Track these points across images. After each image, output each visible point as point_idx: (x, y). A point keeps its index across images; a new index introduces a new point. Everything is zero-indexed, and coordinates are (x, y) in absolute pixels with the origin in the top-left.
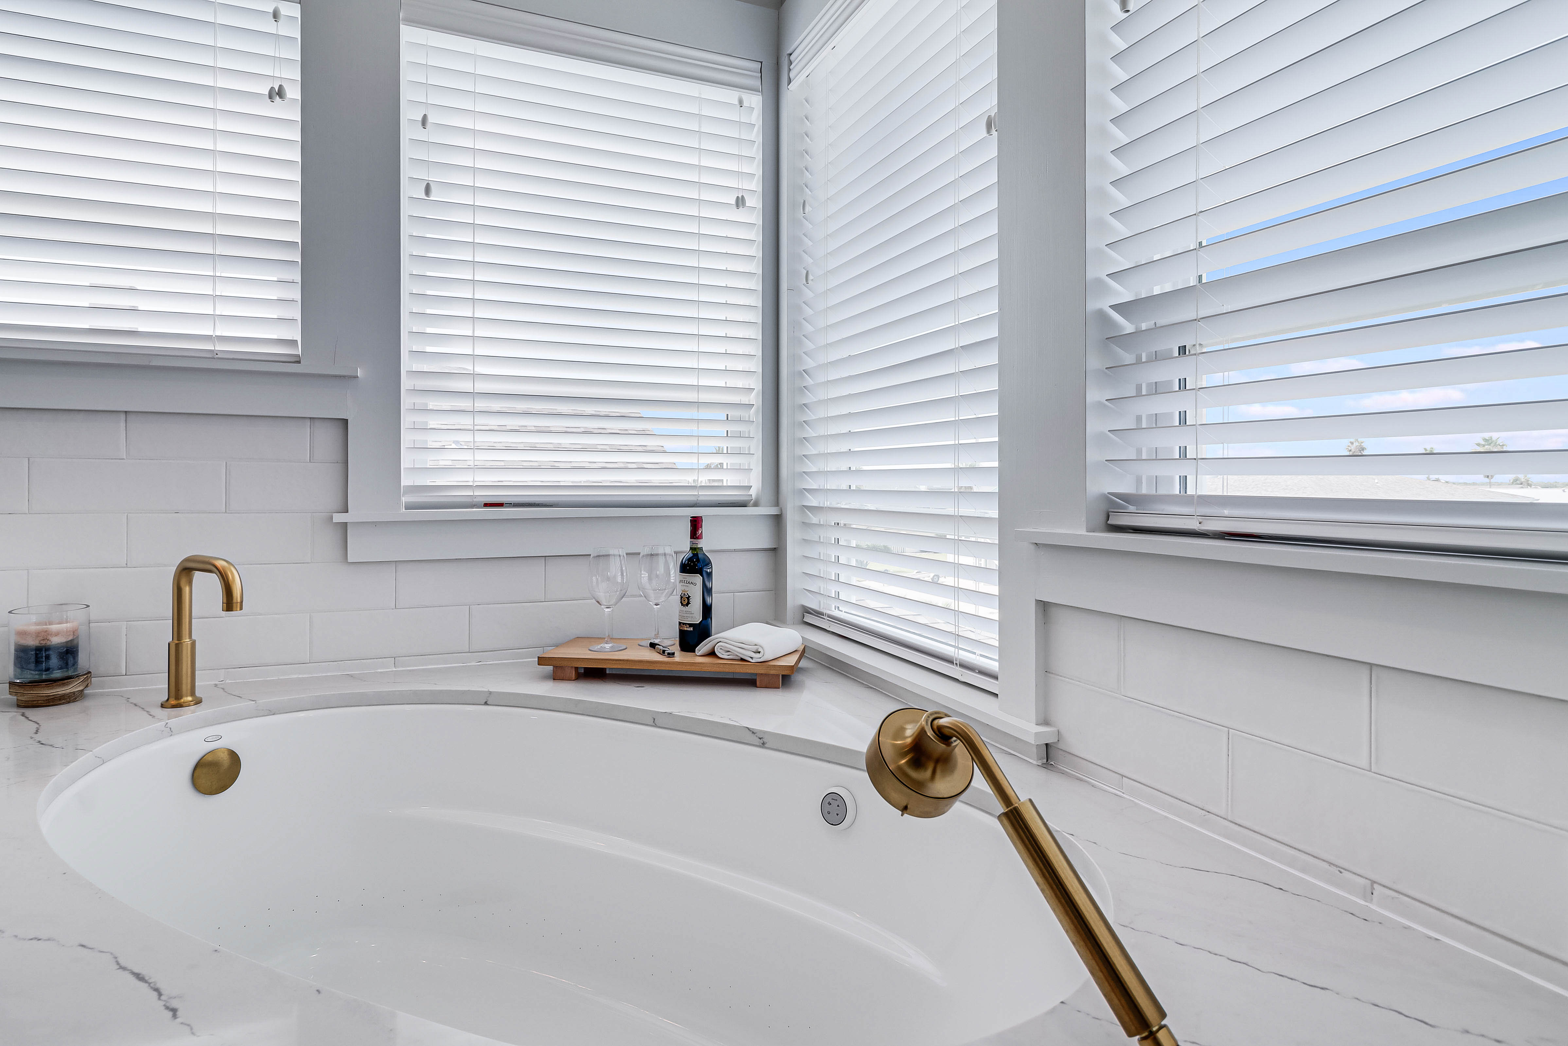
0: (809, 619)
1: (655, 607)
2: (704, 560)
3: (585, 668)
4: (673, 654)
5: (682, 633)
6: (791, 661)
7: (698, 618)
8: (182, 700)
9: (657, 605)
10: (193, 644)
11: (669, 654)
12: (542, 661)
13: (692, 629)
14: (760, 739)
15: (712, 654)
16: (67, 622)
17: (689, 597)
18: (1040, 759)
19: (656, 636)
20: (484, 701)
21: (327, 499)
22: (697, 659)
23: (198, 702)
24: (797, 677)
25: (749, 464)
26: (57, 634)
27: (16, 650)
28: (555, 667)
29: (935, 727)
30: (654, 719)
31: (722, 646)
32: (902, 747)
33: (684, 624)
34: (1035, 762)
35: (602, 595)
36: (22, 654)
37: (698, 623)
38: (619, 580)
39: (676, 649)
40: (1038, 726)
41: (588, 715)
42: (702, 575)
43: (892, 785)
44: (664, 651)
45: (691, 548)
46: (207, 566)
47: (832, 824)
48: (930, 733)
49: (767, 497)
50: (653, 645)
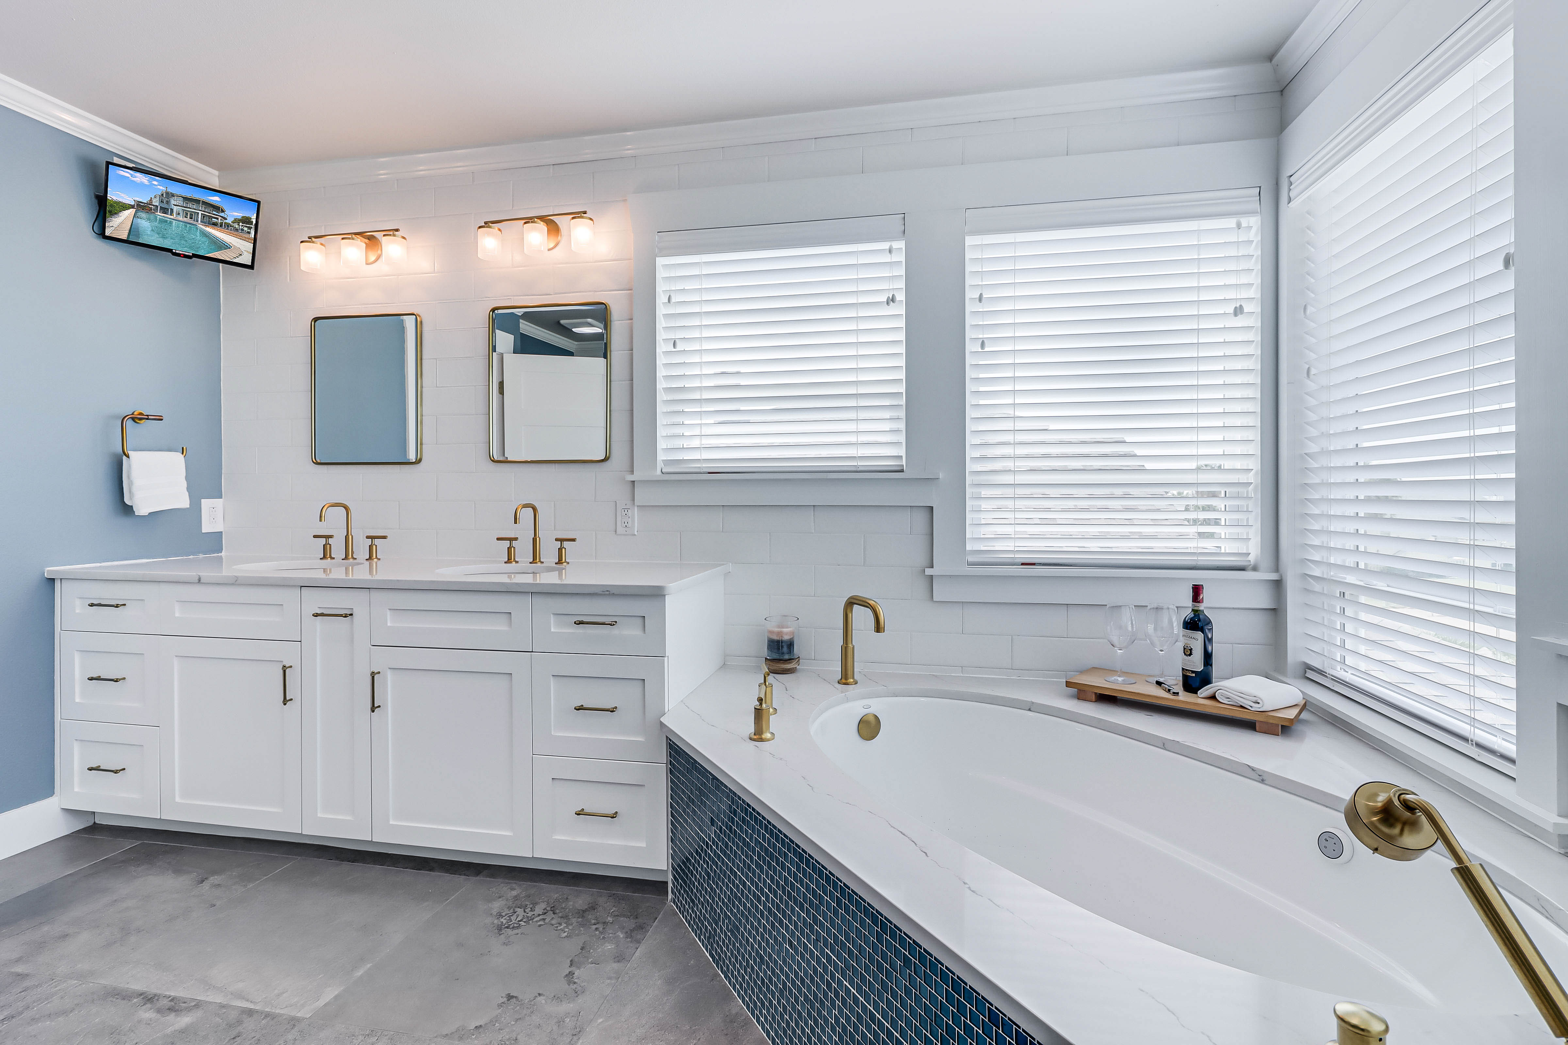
0: (1310, 674)
1: (1160, 652)
2: (1205, 620)
3: (1099, 693)
4: (1178, 693)
5: (1186, 679)
6: (1292, 714)
7: (1200, 668)
8: (848, 681)
9: (1162, 651)
10: (853, 648)
11: (1174, 693)
12: (1069, 684)
13: (1194, 675)
14: (1260, 776)
15: (1213, 697)
16: (790, 628)
17: (1192, 649)
18: (1563, 848)
19: (1162, 675)
20: (1028, 708)
21: (921, 559)
22: (1198, 700)
23: (856, 683)
24: (1299, 727)
25: (1247, 534)
26: (787, 634)
27: (768, 641)
28: (1079, 690)
29: (1402, 799)
30: (1164, 744)
31: (1222, 693)
32: (1375, 808)
33: (1187, 670)
34: (1556, 850)
35: (1115, 640)
36: (772, 644)
37: (1200, 670)
38: (1130, 629)
39: (1179, 688)
40: (1559, 817)
41: (1108, 731)
42: (1203, 632)
43: (1364, 832)
44: (1169, 690)
45: (1193, 610)
46: (864, 603)
47: (1329, 857)
48: (1397, 803)
49: (1266, 562)
50: (1159, 683)
